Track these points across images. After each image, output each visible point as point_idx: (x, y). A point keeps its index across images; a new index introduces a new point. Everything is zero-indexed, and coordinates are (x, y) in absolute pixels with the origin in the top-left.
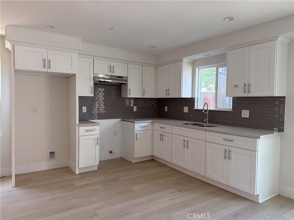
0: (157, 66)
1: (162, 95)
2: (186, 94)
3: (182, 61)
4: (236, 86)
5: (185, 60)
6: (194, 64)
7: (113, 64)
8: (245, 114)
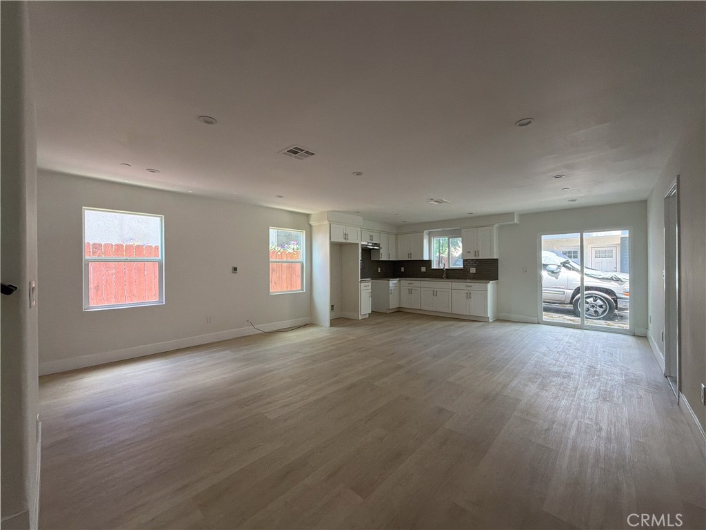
0: (396, 235)
1: (403, 257)
2: (426, 258)
3: (423, 232)
4: (469, 252)
5: (425, 232)
6: (430, 235)
7: (372, 234)
8: (473, 270)
